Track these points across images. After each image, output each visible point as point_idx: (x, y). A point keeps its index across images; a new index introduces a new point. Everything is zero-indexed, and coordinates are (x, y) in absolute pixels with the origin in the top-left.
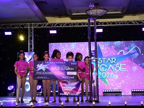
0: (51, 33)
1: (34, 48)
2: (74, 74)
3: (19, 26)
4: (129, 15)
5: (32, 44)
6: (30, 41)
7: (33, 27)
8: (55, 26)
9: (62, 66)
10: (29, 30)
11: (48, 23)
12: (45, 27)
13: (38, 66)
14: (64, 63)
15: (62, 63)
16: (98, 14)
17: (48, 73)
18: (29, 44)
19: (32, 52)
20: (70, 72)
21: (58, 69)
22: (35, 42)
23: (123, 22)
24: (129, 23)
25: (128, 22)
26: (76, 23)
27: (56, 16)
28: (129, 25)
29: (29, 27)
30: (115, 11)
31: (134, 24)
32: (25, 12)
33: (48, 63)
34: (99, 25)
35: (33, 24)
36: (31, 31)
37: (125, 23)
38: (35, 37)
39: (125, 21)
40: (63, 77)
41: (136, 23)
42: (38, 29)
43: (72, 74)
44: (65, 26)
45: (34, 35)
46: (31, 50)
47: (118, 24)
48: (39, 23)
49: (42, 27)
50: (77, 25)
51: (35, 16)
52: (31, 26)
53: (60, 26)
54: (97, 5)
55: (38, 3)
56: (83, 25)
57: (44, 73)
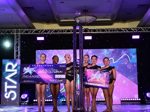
0: (38, 39)
1: (20, 55)
2: (63, 77)
3: (4, 32)
4: (119, 23)
5: (18, 51)
6: (17, 47)
7: (19, 34)
8: (43, 32)
9: (50, 69)
10: (15, 37)
11: (35, 30)
12: (32, 33)
13: (24, 69)
14: (52, 66)
15: (50, 66)
16: (87, 21)
17: (35, 76)
18: (15, 51)
19: (18, 59)
20: (58, 75)
21: (46, 72)
22: (21, 49)
23: (113, 29)
24: (119, 31)
25: (117, 30)
26: (64, 30)
27: (44, 22)
28: (118, 32)
29: (15, 34)
30: (104, 18)
31: (123, 31)
32: (12, 18)
33: (35, 66)
34: (88, 32)
35: (20, 30)
36: (18, 37)
37: (115, 31)
38: (21, 44)
39: (115, 29)
40: (51, 80)
41: (126, 31)
42: (25, 35)
43: (60, 77)
44: (53, 32)
45: (21, 42)
46: (18, 57)
47: (108, 31)
48: (26, 30)
49: (29, 33)
50: (66, 32)
51: (22, 22)
52: (17, 32)
53: (48, 33)
54: (86, 12)
55: (25, 8)
56: (71, 32)
57: (31, 76)
